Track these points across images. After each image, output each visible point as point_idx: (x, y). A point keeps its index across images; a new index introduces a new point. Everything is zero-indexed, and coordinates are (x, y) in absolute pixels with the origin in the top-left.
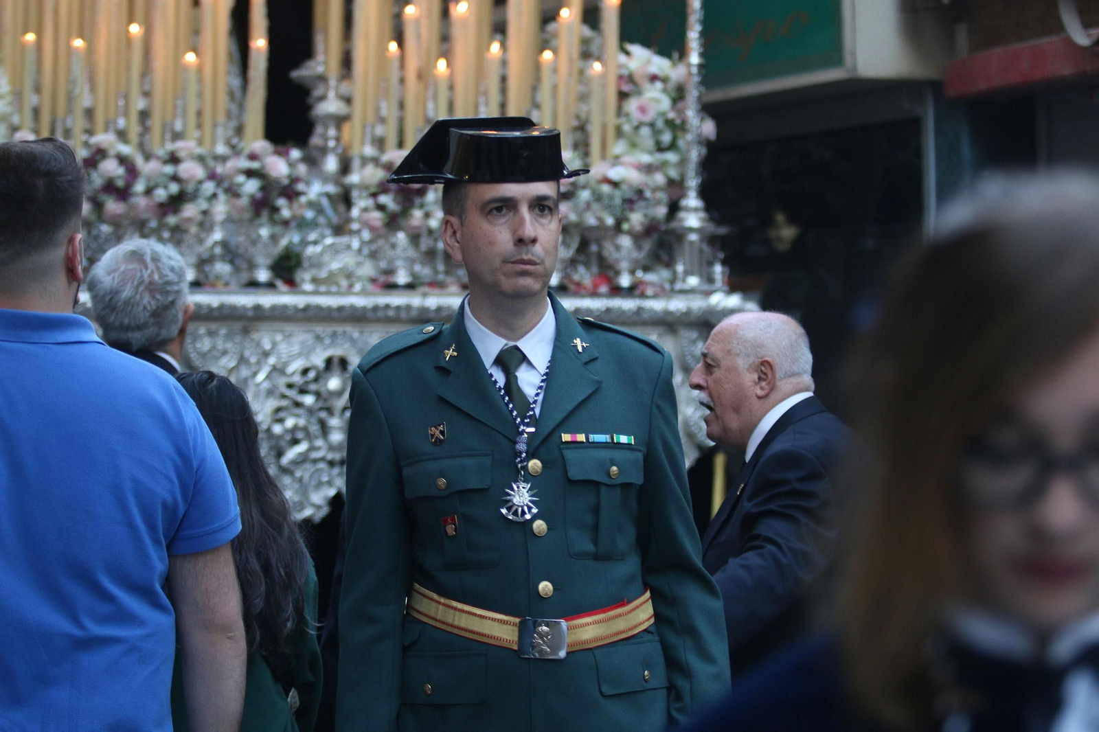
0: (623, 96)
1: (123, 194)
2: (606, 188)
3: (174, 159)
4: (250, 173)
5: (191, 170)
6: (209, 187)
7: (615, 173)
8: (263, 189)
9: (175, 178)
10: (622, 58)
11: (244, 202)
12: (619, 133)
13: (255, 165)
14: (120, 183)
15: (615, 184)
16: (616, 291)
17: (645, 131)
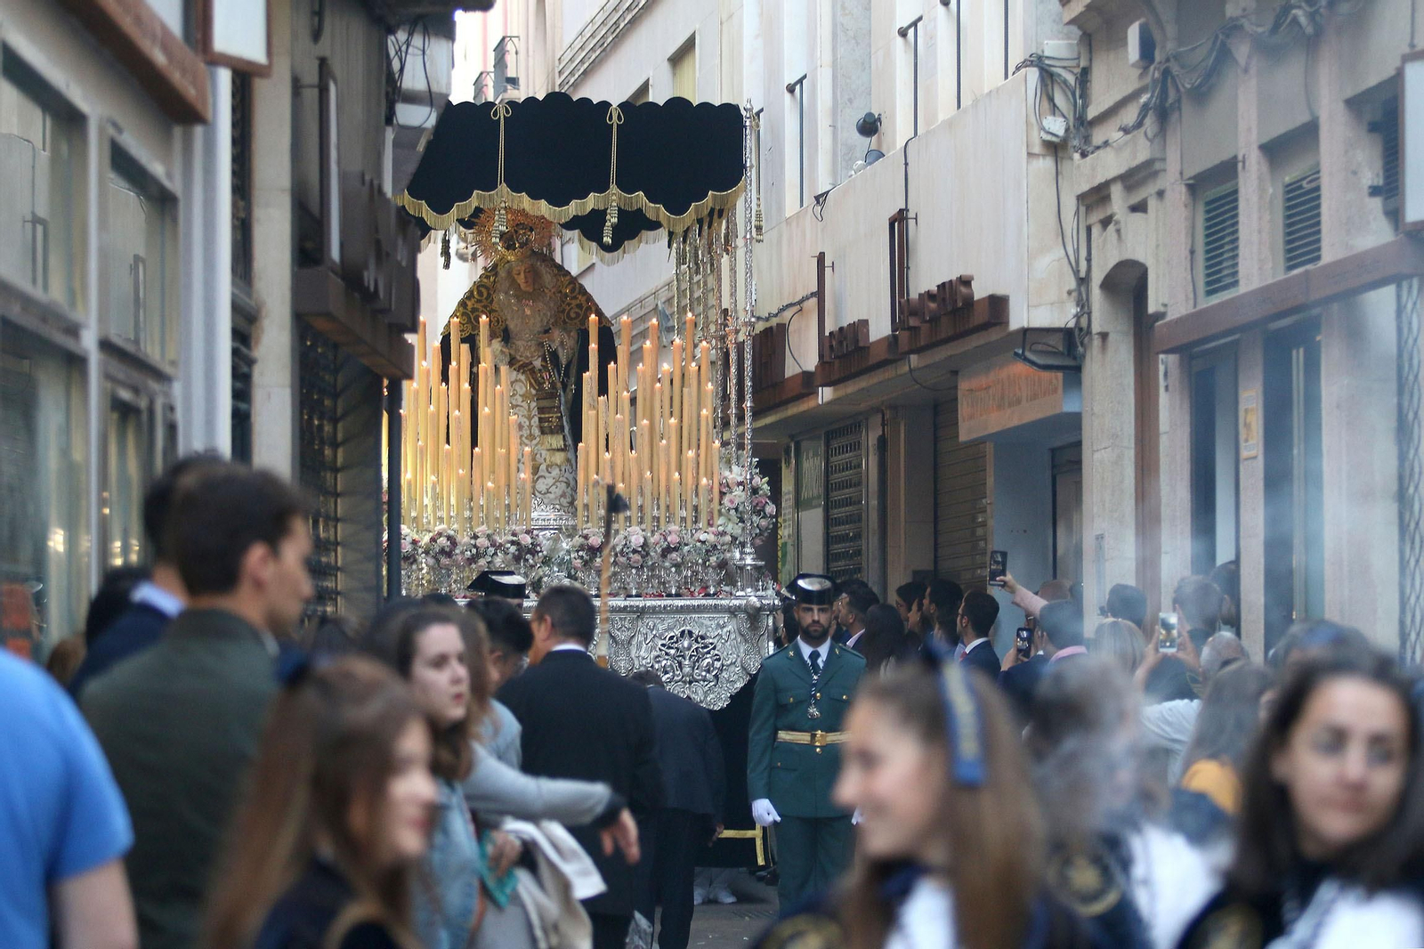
0: (722, 494)
1: (449, 554)
2: (698, 544)
3: (475, 537)
4: (513, 543)
5: (483, 542)
6: (491, 550)
7: (703, 537)
8: (518, 550)
9: (475, 546)
10: (727, 473)
11: (510, 556)
12: (720, 514)
13: (515, 538)
14: (447, 549)
15: (704, 542)
16: (707, 595)
17: (733, 512)
